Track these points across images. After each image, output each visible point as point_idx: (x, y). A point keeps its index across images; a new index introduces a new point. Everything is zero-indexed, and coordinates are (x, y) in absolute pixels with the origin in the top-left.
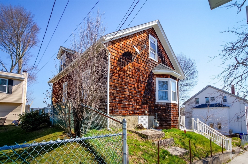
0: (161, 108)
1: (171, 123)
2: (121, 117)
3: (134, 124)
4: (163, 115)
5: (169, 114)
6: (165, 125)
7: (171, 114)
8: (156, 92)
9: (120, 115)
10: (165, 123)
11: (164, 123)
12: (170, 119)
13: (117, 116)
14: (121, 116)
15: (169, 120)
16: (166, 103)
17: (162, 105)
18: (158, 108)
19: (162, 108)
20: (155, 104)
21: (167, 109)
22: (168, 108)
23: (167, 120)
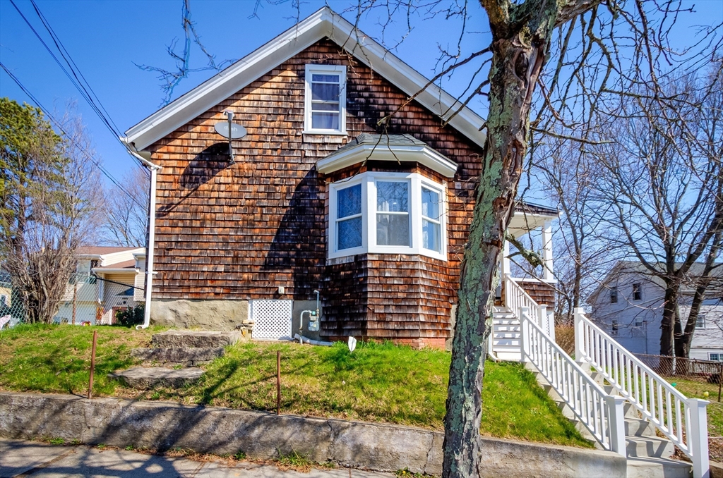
0: (340, 276)
1: (365, 323)
2: (189, 302)
3: (231, 321)
4: (346, 298)
5: (362, 292)
6: (349, 327)
7: (366, 293)
8: (328, 227)
9: (186, 297)
10: (350, 321)
11: (347, 321)
12: (364, 309)
13: (177, 301)
14: (188, 299)
15: (361, 311)
16: (353, 258)
17: (344, 264)
18: (332, 277)
19: (342, 273)
20: (325, 264)
21: (357, 274)
22: (361, 271)
23: (356, 313)
